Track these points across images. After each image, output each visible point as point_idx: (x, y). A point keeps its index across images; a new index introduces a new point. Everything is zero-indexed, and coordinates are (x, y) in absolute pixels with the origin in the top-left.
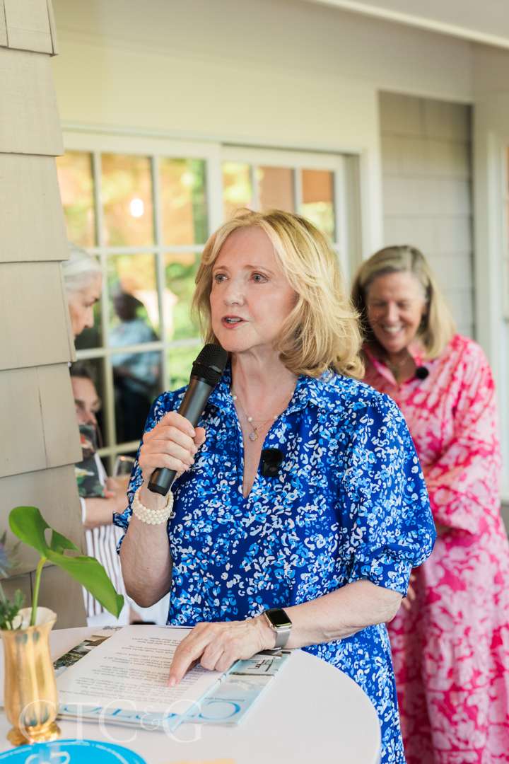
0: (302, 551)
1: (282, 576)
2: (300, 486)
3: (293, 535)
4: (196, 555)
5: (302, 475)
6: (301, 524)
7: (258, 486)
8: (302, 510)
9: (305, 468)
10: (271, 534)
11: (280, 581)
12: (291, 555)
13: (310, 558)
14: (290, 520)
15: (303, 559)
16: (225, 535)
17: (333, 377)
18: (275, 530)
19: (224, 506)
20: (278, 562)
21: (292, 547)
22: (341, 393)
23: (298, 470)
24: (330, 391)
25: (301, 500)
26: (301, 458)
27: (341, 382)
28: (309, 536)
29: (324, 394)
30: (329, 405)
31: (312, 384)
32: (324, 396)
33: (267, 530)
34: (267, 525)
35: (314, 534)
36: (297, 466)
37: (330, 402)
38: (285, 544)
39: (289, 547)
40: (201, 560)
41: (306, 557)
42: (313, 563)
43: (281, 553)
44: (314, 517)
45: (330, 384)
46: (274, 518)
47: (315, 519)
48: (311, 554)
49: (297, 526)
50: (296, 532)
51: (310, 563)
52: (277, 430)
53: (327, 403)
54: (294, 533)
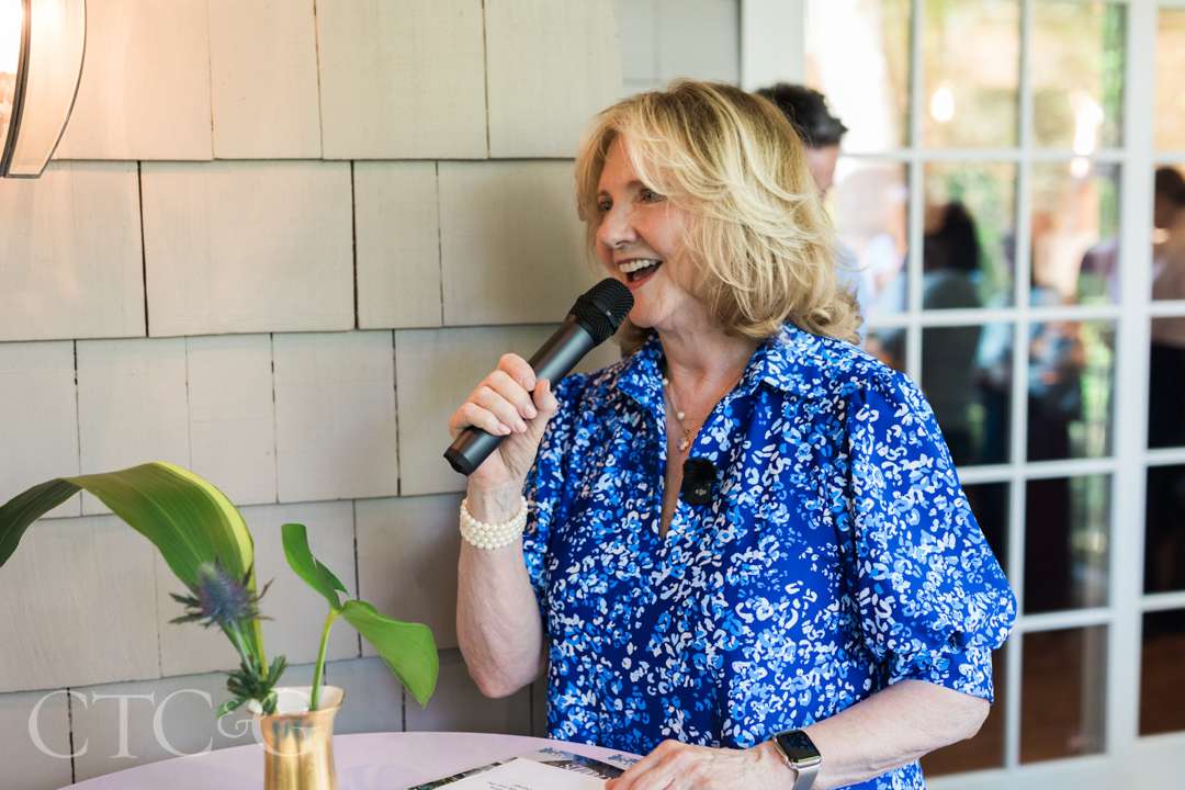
0: (732, 624)
1: (704, 666)
2: (739, 520)
3: (719, 598)
4: (584, 629)
5: (745, 503)
6: (732, 582)
7: (681, 520)
8: (738, 559)
9: (752, 491)
10: (688, 596)
11: (702, 674)
12: (715, 630)
13: (746, 636)
14: (718, 575)
15: (733, 638)
16: (625, 598)
18: (695, 590)
19: (628, 552)
20: (697, 642)
21: (717, 617)
22: (825, 367)
23: (739, 493)
24: (806, 364)
25: (738, 543)
26: (747, 475)
27: (828, 352)
28: (743, 600)
29: (796, 368)
30: (801, 386)
31: (775, 354)
32: (793, 373)
33: (684, 590)
34: (685, 582)
35: (753, 597)
36: (738, 487)
37: (803, 381)
38: (706, 613)
39: (712, 618)
40: (592, 637)
41: (739, 634)
42: (752, 645)
43: (701, 628)
44: (756, 570)
45: (809, 353)
46: (696, 571)
47: (757, 573)
48: (746, 630)
49: (726, 584)
50: (724, 593)
51: (745, 645)
53: (798, 383)
54: (720, 595)
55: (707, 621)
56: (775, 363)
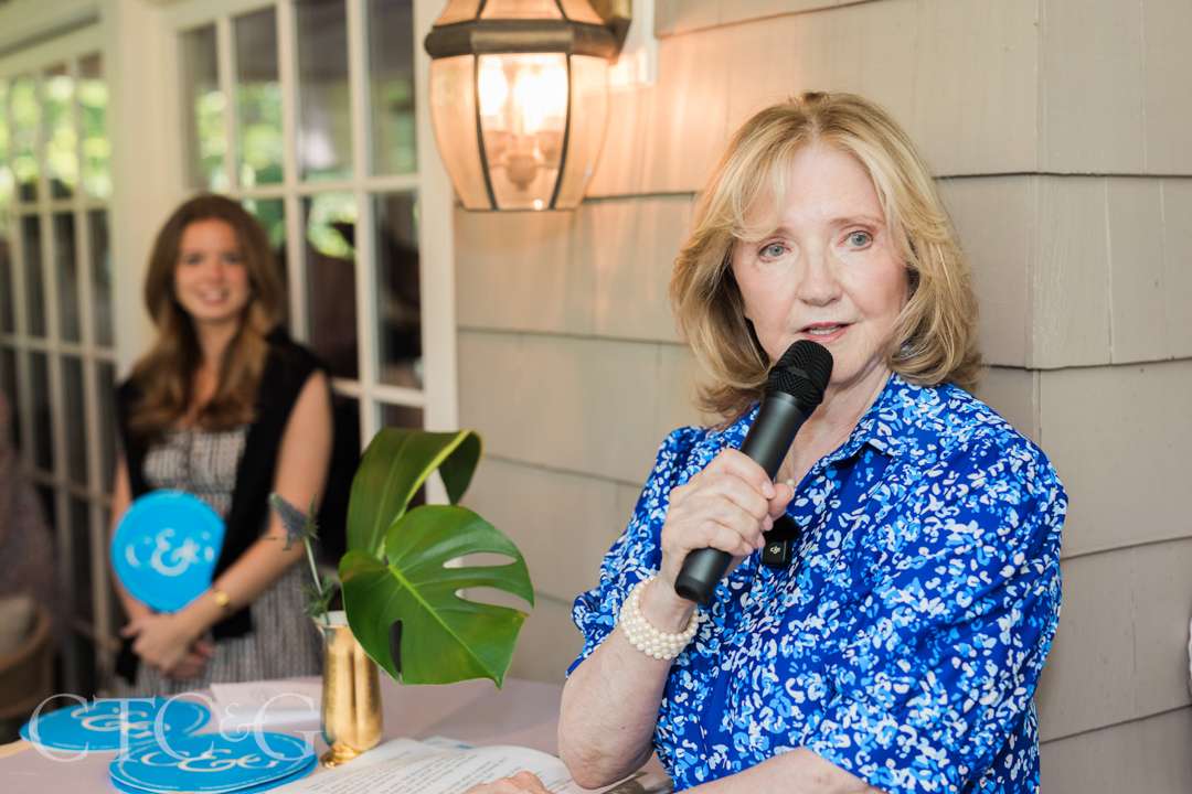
0: (780, 702)
1: (746, 747)
2: (807, 584)
3: (769, 671)
5: (818, 566)
6: (786, 653)
7: (760, 587)
8: (796, 627)
9: (829, 555)
10: (743, 666)
11: (741, 756)
12: (762, 707)
13: (794, 718)
14: (773, 643)
15: (780, 719)
17: (939, 405)
18: (750, 659)
20: (742, 719)
21: (765, 693)
22: (943, 434)
23: (815, 554)
24: (924, 427)
25: (800, 610)
26: (827, 537)
27: (952, 416)
28: (795, 676)
29: (911, 431)
30: (913, 452)
31: (889, 413)
32: (908, 436)
33: (740, 659)
34: (743, 650)
35: (806, 672)
36: (815, 548)
37: (917, 446)
38: (756, 687)
39: (760, 693)
41: (787, 716)
42: (799, 730)
43: (748, 703)
44: (812, 639)
45: (930, 415)
47: (813, 644)
48: (795, 711)
49: (779, 654)
50: (775, 665)
51: (793, 729)
52: (815, 491)
53: (910, 448)
54: (772, 667)
55: (756, 696)
56: (887, 423)
